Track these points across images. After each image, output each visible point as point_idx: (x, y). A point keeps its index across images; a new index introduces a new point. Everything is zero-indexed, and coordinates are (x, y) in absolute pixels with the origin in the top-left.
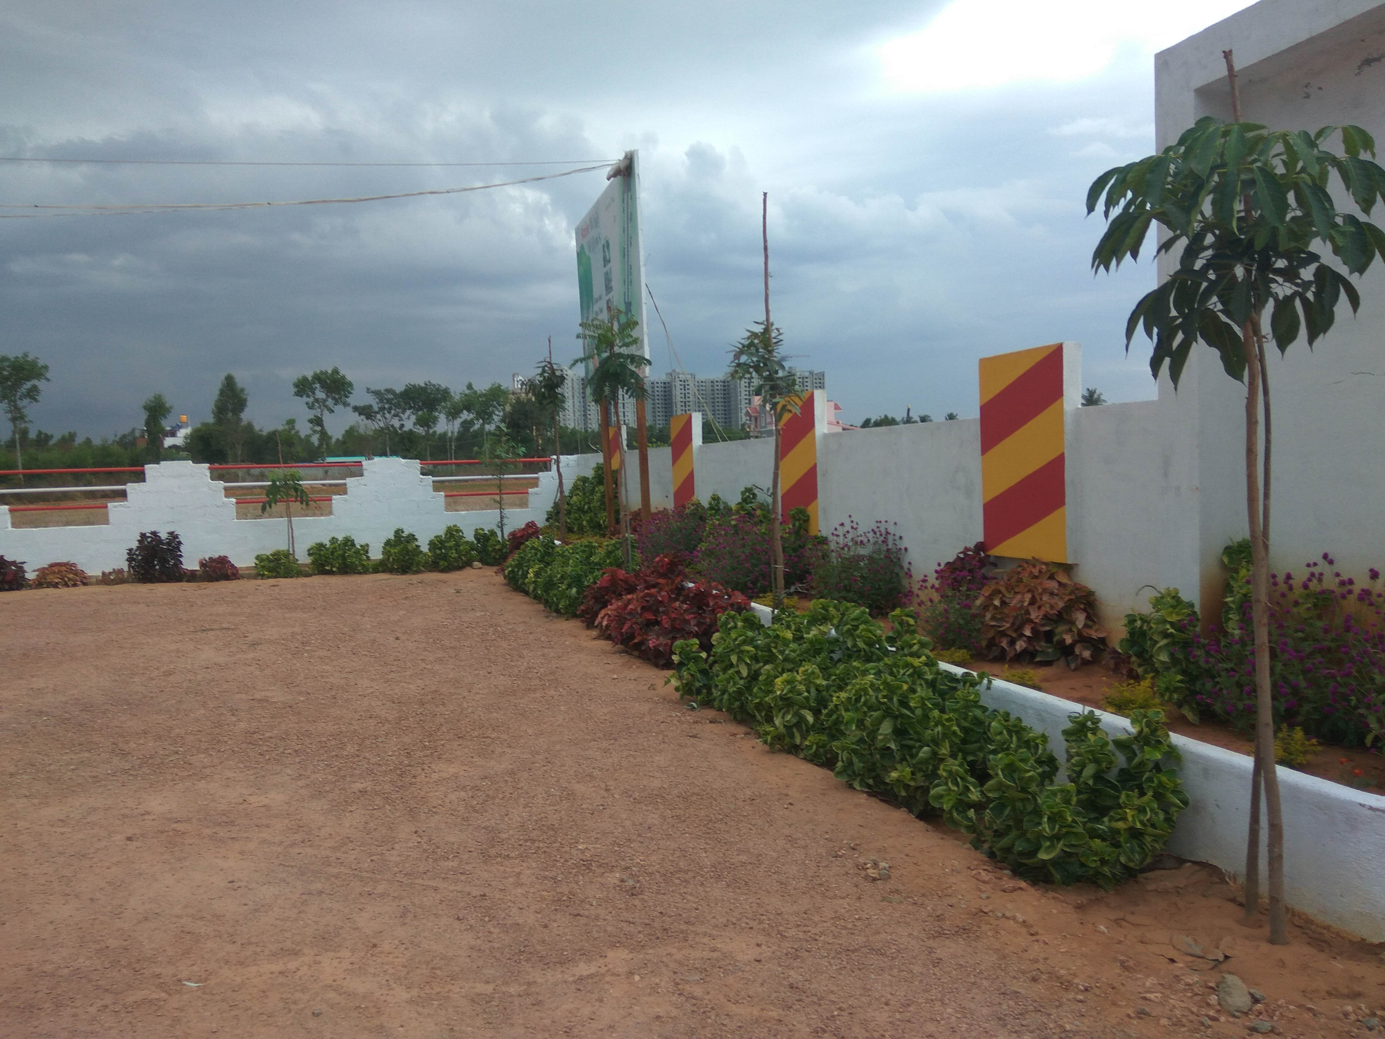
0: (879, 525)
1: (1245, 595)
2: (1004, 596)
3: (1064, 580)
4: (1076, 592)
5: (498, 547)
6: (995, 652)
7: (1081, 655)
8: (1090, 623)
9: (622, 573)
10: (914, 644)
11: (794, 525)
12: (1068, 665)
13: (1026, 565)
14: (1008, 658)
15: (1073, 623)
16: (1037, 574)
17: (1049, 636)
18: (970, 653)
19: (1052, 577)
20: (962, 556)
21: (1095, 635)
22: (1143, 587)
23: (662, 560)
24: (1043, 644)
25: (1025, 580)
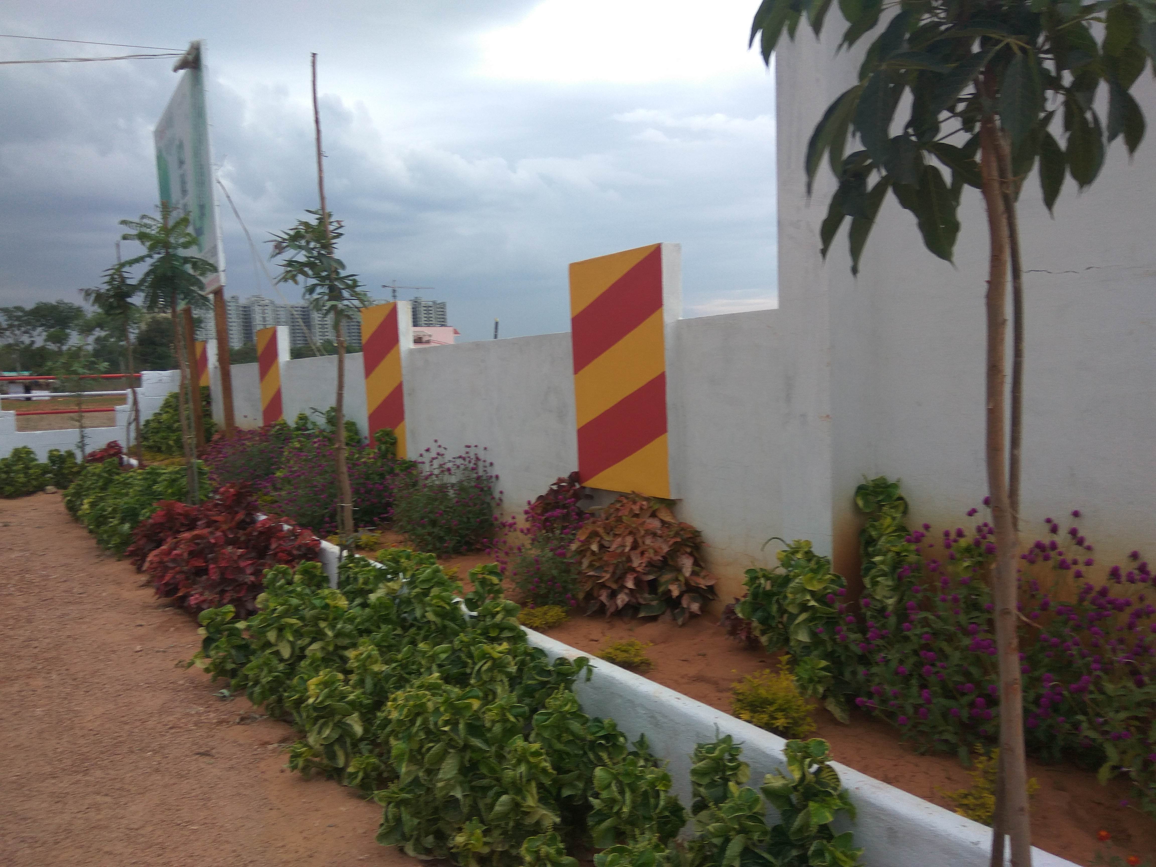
0: (468, 449)
1: (898, 554)
2: (602, 538)
3: (668, 519)
4: (682, 533)
5: (75, 470)
6: (594, 607)
7: (689, 608)
8: (697, 569)
9: (180, 507)
10: (498, 613)
11: (380, 449)
12: (675, 619)
13: (625, 501)
14: (608, 614)
15: (679, 570)
16: (637, 512)
17: (653, 586)
18: (565, 608)
19: (653, 515)
20: (555, 487)
21: (703, 583)
22: (771, 539)
23: (227, 491)
24: (647, 596)
25: (625, 518)
